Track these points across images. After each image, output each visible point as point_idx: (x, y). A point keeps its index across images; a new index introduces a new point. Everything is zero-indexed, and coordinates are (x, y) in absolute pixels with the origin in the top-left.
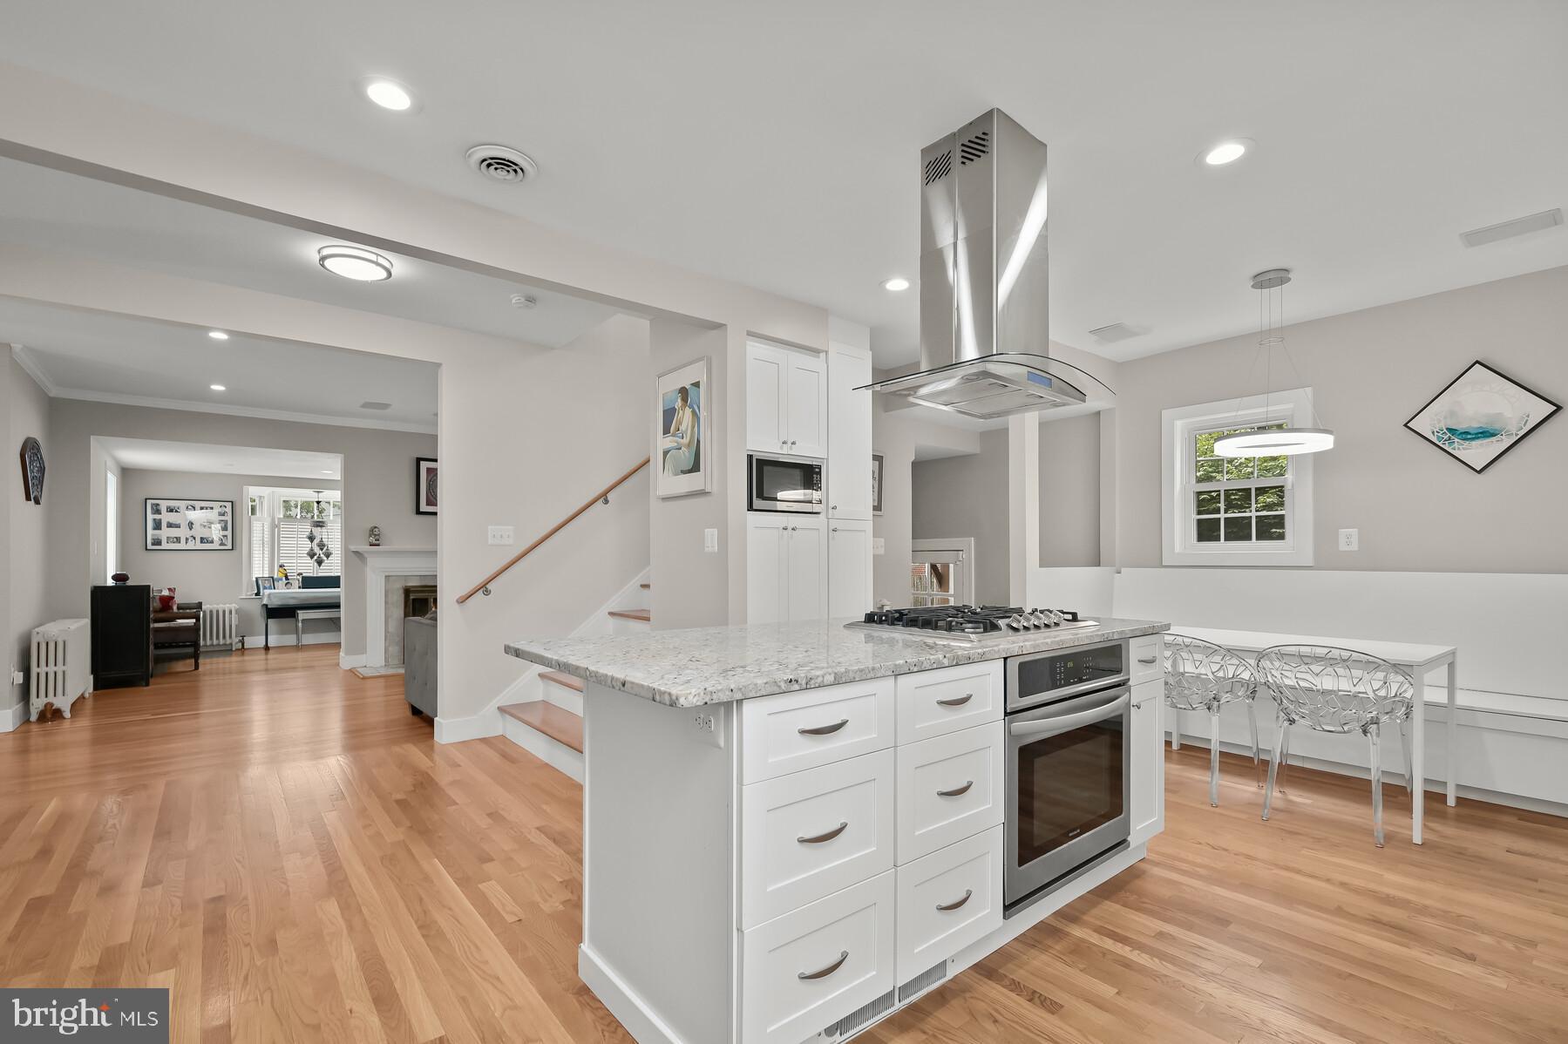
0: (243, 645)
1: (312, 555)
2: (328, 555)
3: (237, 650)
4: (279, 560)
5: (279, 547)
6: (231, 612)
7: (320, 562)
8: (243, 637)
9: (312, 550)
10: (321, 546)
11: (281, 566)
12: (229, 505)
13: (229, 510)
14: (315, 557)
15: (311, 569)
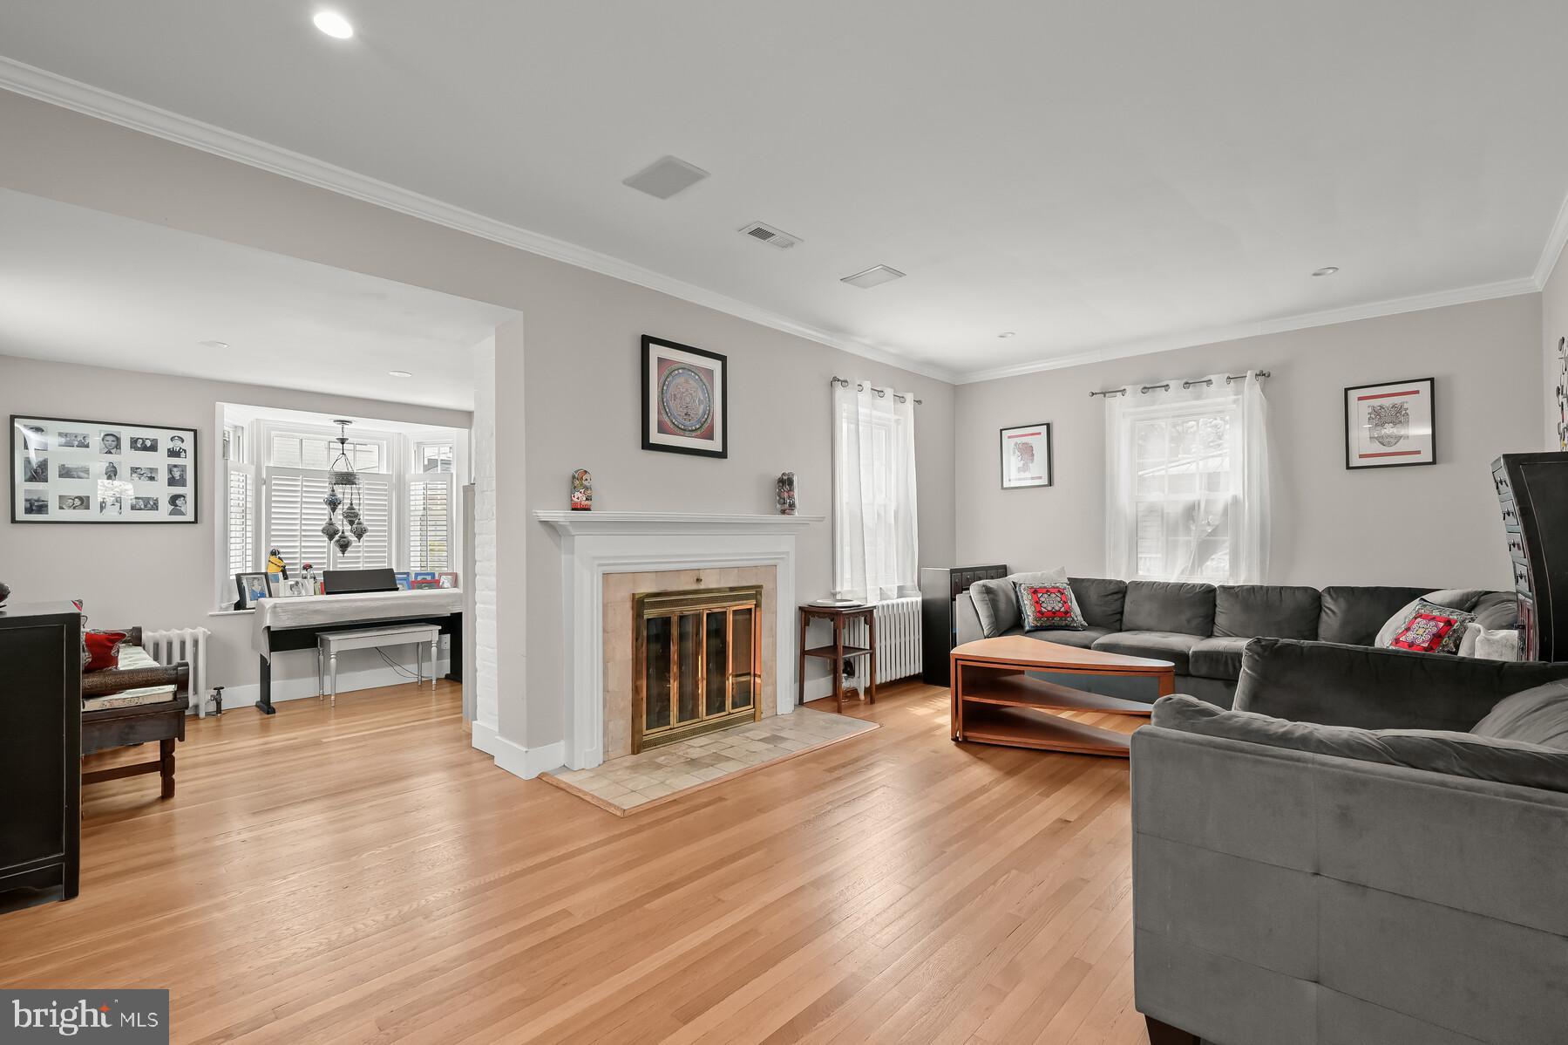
0: (219, 704)
1: (330, 532)
2: (360, 534)
3: (208, 714)
4: (268, 542)
5: (269, 519)
6: (196, 643)
7: (344, 546)
8: (219, 689)
9: (331, 524)
10: (352, 516)
11: (274, 553)
12: (189, 436)
13: (188, 445)
14: (337, 537)
15: (329, 558)
